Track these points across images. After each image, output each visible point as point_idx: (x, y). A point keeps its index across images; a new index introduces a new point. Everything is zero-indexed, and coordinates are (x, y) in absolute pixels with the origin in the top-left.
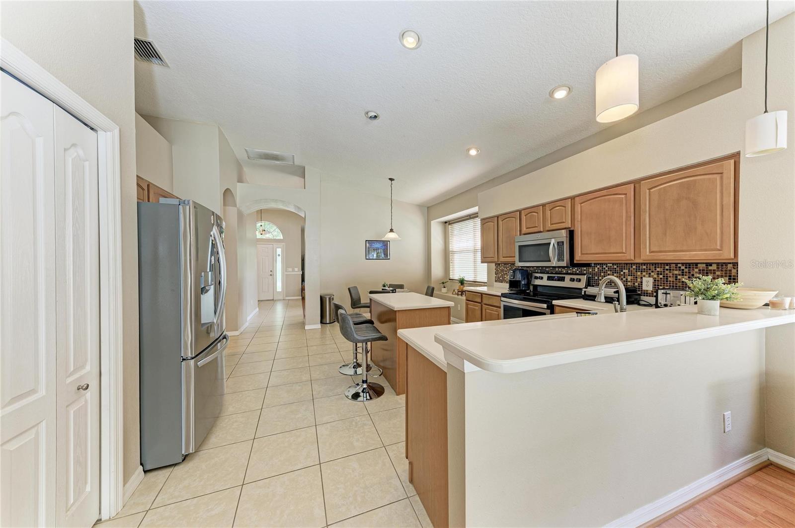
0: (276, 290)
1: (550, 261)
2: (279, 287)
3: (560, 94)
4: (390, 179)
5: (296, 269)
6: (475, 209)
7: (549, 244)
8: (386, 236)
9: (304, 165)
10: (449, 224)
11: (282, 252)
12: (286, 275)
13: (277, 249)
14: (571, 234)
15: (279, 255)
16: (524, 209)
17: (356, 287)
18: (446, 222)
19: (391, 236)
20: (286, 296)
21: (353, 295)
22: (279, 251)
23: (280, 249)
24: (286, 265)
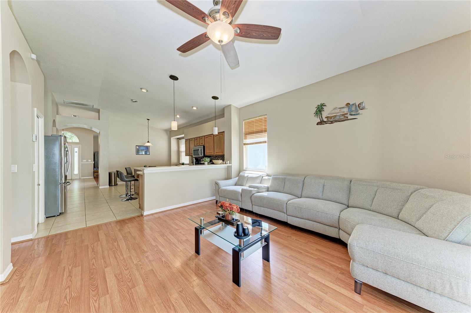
0: (74, 173)
1: (199, 155)
2: (76, 172)
3: (195, 108)
4: (147, 119)
5: (90, 161)
6: (183, 136)
7: (199, 150)
8: (145, 144)
9: (99, 108)
10: (180, 139)
11: (79, 150)
12: (82, 164)
13: (75, 148)
14: (204, 147)
15: (76, 152)
16: (191, 139)
17: (130, 168)
18: (178, 139)
19: (148, 144)
20: (82, 177)
21: (128, 171)
22: (76, 149)
23: (78, 148)
24: (82, 157)
